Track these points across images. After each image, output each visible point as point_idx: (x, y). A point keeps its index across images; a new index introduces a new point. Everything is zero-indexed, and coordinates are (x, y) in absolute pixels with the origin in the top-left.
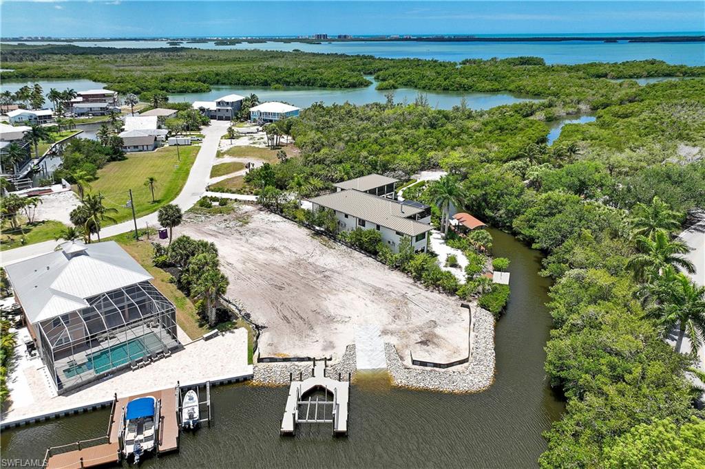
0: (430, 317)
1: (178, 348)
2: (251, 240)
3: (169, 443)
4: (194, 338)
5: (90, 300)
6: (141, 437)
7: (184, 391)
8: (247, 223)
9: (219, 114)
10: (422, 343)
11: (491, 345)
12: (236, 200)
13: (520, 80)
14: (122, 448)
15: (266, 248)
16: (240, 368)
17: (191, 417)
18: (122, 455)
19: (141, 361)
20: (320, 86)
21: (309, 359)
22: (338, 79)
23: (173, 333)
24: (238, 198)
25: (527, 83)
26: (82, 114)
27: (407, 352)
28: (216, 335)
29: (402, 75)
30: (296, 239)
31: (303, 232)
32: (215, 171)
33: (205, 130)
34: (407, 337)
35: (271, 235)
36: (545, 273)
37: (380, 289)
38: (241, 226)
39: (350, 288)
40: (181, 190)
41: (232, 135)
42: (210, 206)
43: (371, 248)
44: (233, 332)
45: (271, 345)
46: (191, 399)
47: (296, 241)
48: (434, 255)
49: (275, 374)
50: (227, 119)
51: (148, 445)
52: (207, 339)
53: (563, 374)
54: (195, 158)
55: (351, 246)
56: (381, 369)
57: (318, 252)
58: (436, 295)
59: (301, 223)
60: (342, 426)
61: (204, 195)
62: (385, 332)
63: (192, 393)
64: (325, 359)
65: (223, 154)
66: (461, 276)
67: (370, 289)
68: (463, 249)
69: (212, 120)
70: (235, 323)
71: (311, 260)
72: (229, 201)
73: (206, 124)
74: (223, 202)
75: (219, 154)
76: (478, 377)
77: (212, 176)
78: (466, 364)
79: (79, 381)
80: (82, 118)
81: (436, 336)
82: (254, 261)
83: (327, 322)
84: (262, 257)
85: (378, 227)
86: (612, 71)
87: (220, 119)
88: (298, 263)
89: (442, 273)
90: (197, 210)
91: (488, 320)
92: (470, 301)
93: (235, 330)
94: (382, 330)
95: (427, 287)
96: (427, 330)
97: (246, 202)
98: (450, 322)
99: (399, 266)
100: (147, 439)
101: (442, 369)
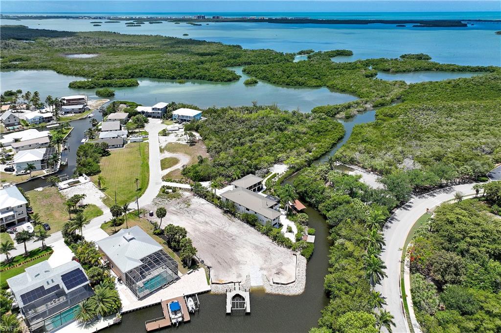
0: (280, 260)
1: (178, 279)
2: (194, 217)
3: (187, 318)
4: (183, 273)
5: (141, 260)
6: (176, 317)
7: (188, 296)
8: (189, 205)
9: (153, 115)
10: (277, 273)
11: (305, 274)
12: (180, 188)
14: (171, 321)
15: (203, 222)
16: (205, 287)
17: (193, 308)
18: (172, 323)
19: (166, 285)
21: (232, 282)
26: (68, 113)
27: (271, 278)
28: (192, 272)
30: (217, 216)
31: (218, 211)
32: (165, 164)
33: (147, 128)
34: (271, 271)
35: (203, 213)
36: (330, 238)
37: (258, 246)
38: (187, 207)
39: (244, 246)
40: (149, 180)
41: (165, 133)
42: (167, 193)
43: (253, 223)
44: (198, 270)
45: (215, 276)
46: (190, 301)
48: (281, 225)
49: (220, 289)
50: (158, 117)
52: (189, 274)
53: (330, 289)
54: (148, 153)
55: (243, 220)
56: (261, 286)
57: (228, 224)
58: (283, 249)
59: (216, 205)
60: (248, 310)
61: (162, 185)
62: (261, 269)
63: (190, 299)
64: (239, 283)
65: (163, 150)
66: (292, 238)
67: (253, 246)
68: (295, 221)
69: (149, 118)
70: (198, 266)
71: (225, 230)
72: (176, 189)
73: (147, 122)
74: (174, 190)
75: (162, 150)
76: (298, 289)
77: (162, 170)
78: (294, 283)
80: (69, 115)
81: (282, 270)
82: (199, 230)
83: (237, 264)
84: (202, 228)
85: (256, 213)
87: (154, 117)
88: (220, 231)
89: (284, 238)
90: (162, 195)
91: (303, 261)
92: (297, 252)
93: (199, 269)
94: (260, 267)
95: (279, 244)
96: (278, 267)
97: (186, 190)
98: (288, 263)
99: (266, 233)
100: (179, 317)
101: (285, 286)
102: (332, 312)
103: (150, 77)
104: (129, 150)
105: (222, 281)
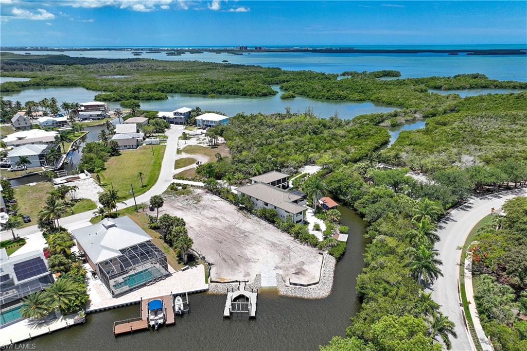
0: (301, 259)
1: (169, 275)
2: (203, 213)
3: (171, 320)
4: (176, 270)
5: (121, 251)
6: (157, 318)
7: (175, 296)
8: (199, 201)
9: (175, 121)
10: (296, 273)
11: (332, 275)
12: (192, 186)
13: (380, 92)
14: (149, 322)
15: (212, 218)
16: (201, 285)
17: (180, 309)
18: (149, 325)
19: (151, 281)
20: (242, 95)
21: (237, 281)
22: (254, 90)
23: (166, 268)
24: (193, 184)
25: (384, 95)
26: (86, 119)
27: (288, 278)
28: (188, 268)
29: (299, 87)
30: (229, 212)
31: (232, 208)
32: (178, 164)
33: (168, 132)
34: (288, 270)
35: (214, 209)
36: (367, 236)
37: (275, 243)
38: (196, 203)
39: (259, 243)
40: (158, 178)
41: (185, 137)
42: (176, 190)
43: (271, 219)
44: (196, 267)
45: (216, 274)
46: (179, 300)
47: (229, 214)
48: (306, 223)
49: (220, 289)
50: (181, 124)
51: (161, 321)
52: (183, 270)
53: (363, 291)
54: (164, 154)
55: (260, 217)
56: (273, 287)
57: (241, 220)
58: (306, 247)
59: (231, 202)
60: (253, 314)
61: (172, 182)
62: (276, 268)
63: (178, 298)
64: (245, 282)
65: (181, 151)
66: (320, 236)
67: (269, 243)
68: (324, 219)
69: (171, 125)
70: (197, 262)
71: (237, 226)
72: (188, 186)
73: (168, 127)
74: (185, 187)
75: (179, 152)
76: (323, 291)
77: (175, 169)
78: (317, 285)
79: (122, 291)
80: (86, 121)
81: (303, 270)
82: (205, 226)
83: (246, 262)
84: (209, 223)
85: (275, 207)
86: (446, 84)
87: (177, 123)
88: (230, 227)
89: (309, 235)
90: (169, 192)
91: (332, 261)
92: (324, 251)
93: (198, 266)
94: (275, 266)
95: (301, 242)
96: (299, 267)
97: (198, 187)
98: (312, 262)
99: (286, 230)
100: (160, 319)
101: (305, 288)
102: (365, 319)
103: (181, 92)
104: (143, 151)
105: (225, 279)
